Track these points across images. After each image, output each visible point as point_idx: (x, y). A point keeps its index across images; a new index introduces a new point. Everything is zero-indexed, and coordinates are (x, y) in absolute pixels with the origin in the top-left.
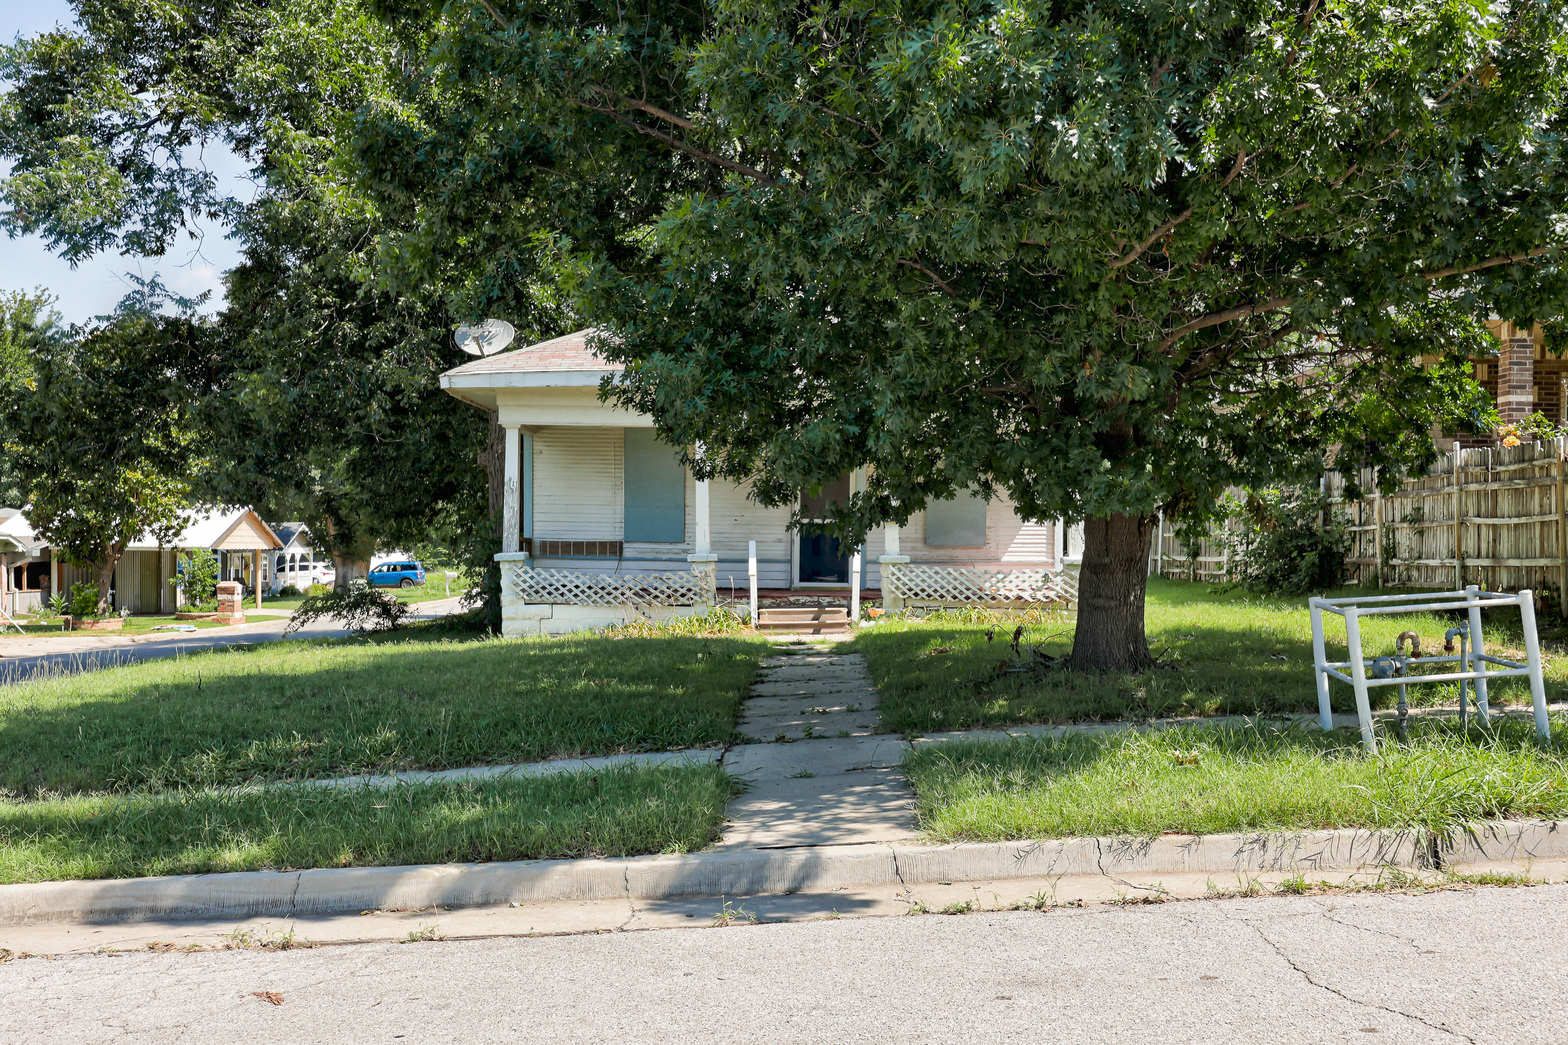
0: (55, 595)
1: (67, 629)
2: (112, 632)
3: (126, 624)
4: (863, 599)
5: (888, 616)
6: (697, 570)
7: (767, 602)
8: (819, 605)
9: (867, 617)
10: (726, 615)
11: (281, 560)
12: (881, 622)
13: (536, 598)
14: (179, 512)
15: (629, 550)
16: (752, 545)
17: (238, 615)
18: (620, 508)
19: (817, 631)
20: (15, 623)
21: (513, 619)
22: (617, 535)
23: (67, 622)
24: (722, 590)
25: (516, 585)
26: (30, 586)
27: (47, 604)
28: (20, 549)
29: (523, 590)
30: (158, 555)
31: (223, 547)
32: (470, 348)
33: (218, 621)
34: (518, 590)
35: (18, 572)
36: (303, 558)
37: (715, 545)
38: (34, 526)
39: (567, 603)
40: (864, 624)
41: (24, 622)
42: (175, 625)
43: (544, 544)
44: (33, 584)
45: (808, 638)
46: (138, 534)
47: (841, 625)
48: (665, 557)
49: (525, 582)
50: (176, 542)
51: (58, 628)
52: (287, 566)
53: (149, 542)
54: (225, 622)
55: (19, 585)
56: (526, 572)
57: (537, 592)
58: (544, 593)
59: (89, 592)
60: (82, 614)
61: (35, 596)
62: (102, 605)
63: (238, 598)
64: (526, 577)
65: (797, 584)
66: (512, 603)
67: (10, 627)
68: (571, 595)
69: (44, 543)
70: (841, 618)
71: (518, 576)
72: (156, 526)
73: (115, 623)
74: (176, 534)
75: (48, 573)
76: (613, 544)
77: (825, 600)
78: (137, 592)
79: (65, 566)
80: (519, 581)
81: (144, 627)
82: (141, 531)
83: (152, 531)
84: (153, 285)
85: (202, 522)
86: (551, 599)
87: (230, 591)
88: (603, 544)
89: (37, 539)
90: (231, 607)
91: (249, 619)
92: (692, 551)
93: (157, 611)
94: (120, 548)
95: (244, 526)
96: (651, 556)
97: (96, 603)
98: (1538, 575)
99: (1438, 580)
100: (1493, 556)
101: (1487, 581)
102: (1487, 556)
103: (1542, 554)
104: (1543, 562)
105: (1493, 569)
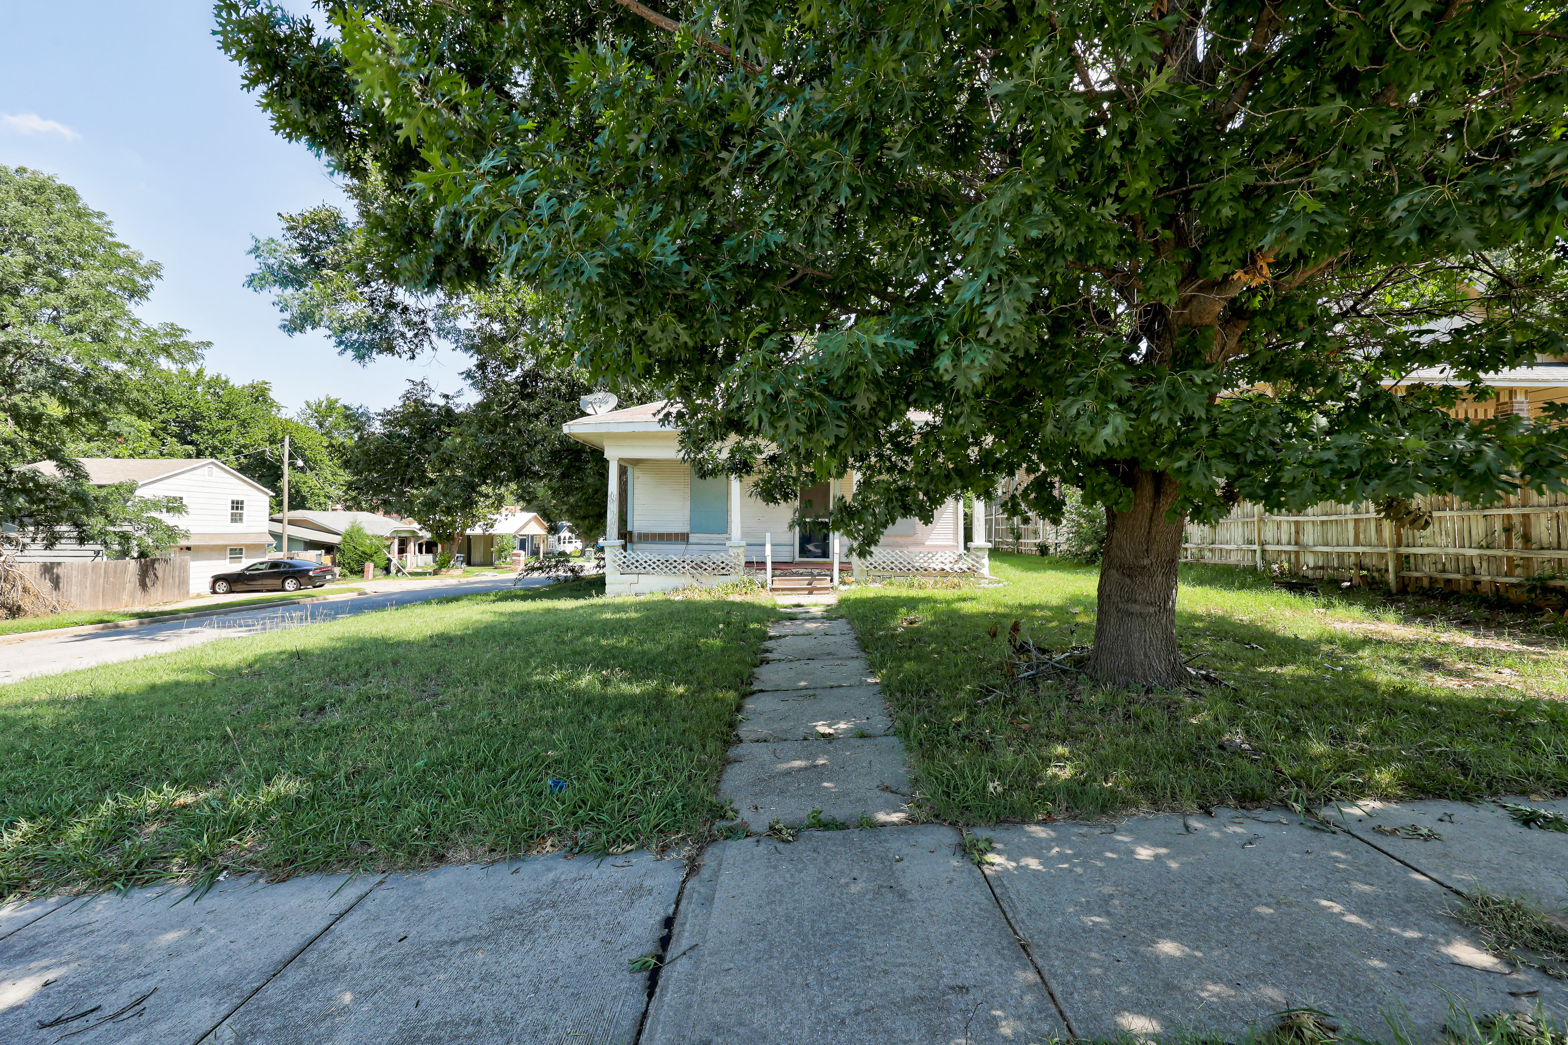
2: (452, 577)
3: (464, 572)
4: (841, 570)
5: (858, 582)
6: (731, 552)
7: (778, 572)
8: (812, 574)
9: (843, 583)
10: (751, 582)
12: (853, 587)
13: (627, 570)
15: (693, 538)
16: (768, 535)
17: (521, 567)
18: (687, 512)
19: (810, 593)
20: (418, 572)
21: (613, 585)
22: (685, 529)
23: (434, 571)
24: (749, 564)
25: (615, 562)
27: (433, 561)
28: (419, 536)
29: (620, 566)
32: (589, 410)
33: (511, 570)
34: (616, 565)
35: (420, 546)
37: (744, 535)
39: (647, 574)
40: (841, 587)
41: (422, 571)
42: (488, 572)
43: (640, 535)
44: (427, 552)
45: (804, 599)
47: (826, 589)
48: (713, 542)
49: (621, 560)
53: (478, 531)
54: (515, 570)
55: (420, 552)
56: (622, 553)
57: (628, 567)
58: (632, 567)
59: (446, 556)
60: (442, 567)
61: (430, 557)
62: (452, 562)
63: (523, 558)
64: (622, 557)
65: (798, 559)
66: (612, 573)
68: (650, 569)
70: (826, 583)
71: (617, 556)
73: (460, 571)
75: (437, 546)
76: (683, 534)
77: (816, 572)
80: (617, 560)
81: (472, 573)
84: (423, 384)
86: (636, 571)
87: (518, 555)
88: (676, 535)
90: (519, 563)
92: (729, 539)
93: (490, 564)
94: (462, 534)
95: (532, 523)
96: (705, 542)
97: (450, 561)
98: (1353, 559)
99: (1233, 559)
100: (1296, 544)
101: (1289, 562)
102: (1289, 544)
103: (1357, 543)
104: (1360, 549)
105: (1297, 553)
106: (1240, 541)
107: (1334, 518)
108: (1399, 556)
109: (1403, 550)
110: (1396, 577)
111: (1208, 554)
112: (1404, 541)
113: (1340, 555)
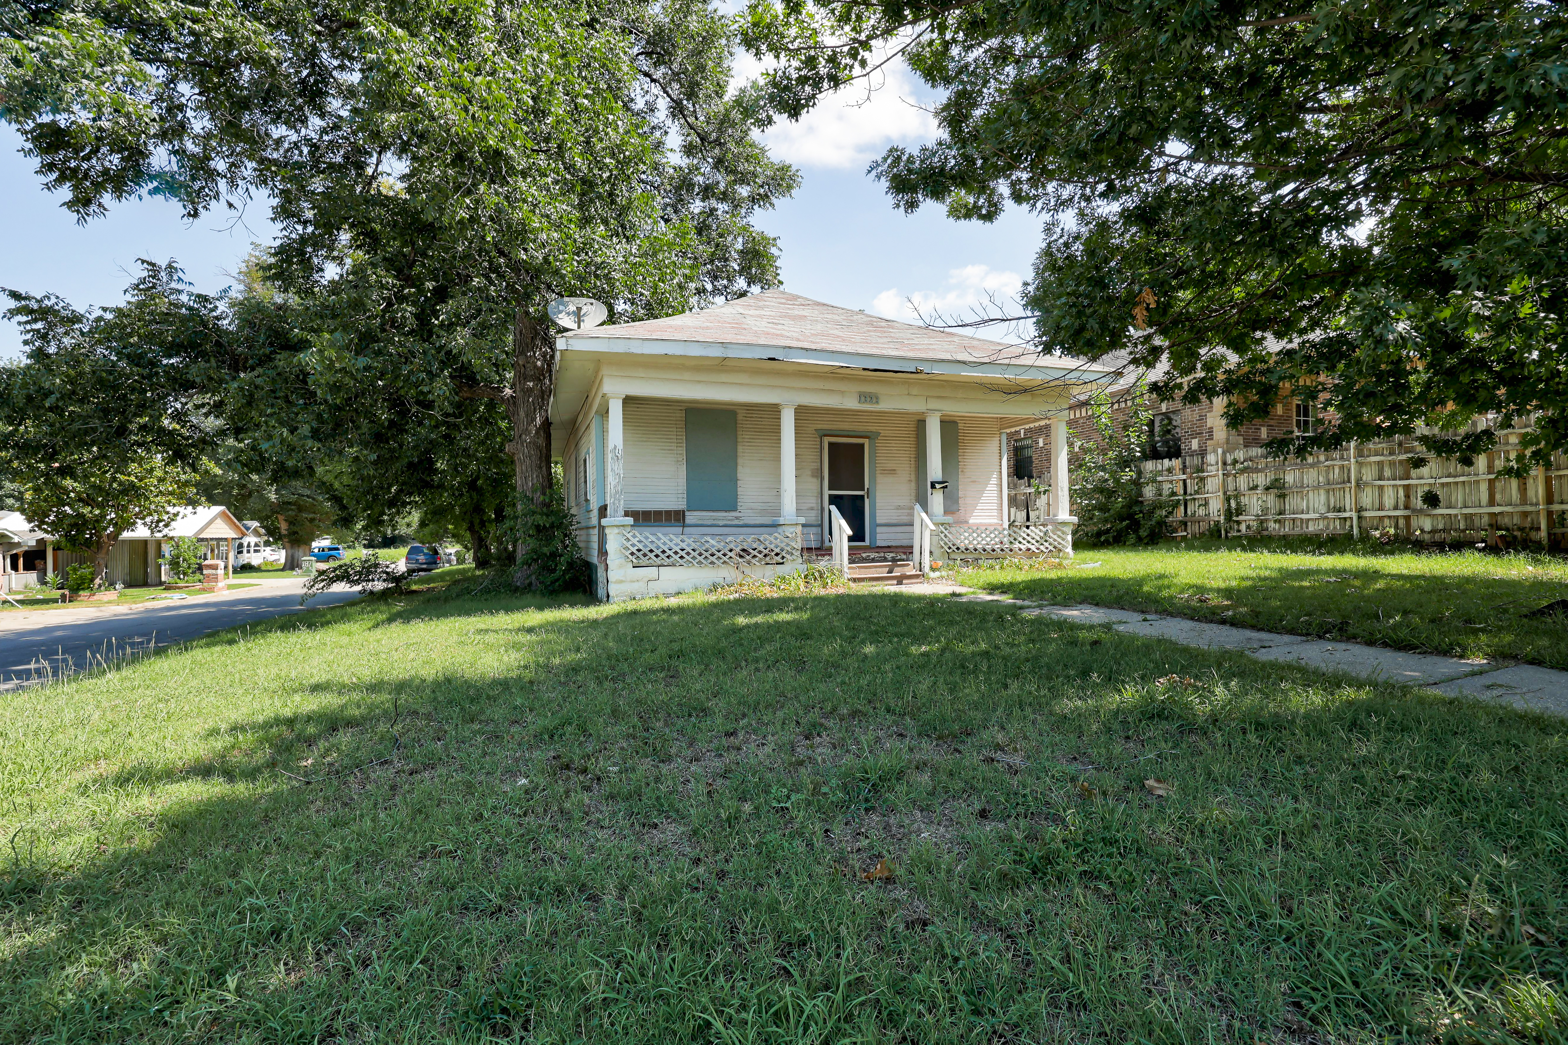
0: (50, 575)
1: (64, 601)
2: (109, 602)
3: (121, 595)
5: (947, 567)
8: (887, 560)
9: (932, 568)
11: (241, 546)
13: (644, 561)
14: (169, 509)
15: (691, 518)
17: (221, 584)
18: (682, 481)
20: (10, 598)
21: (621, 582)
23: (63, 597)
24: (805, 550)
25: (627, 548)
26: (26, 568)
27: (43, 581)
28: (16, 539)
29: (632, 554)
30: (145, 542)
31: (203, 536)
32: (565, 320)
33: (204, 590)
34: (628, 553)
35: (14, 558)
36: (256, 545)
38: (30, 520)
39: (674, 565)
40: (932, 574)
41: (20, 597)
42: (165, 594)
44: (28, 567)
46: (131, 525)
48: (721, 523)
49: (633, 545)
50: (166, 531)
51: (55, 601)
52: (245, 550)
53: (141, 532)
54: (211, 590)
55: (15, 567)
56: (634, 536)
57: (645, 555)
58: (652, 555)
59: (86, 571)
60: (78, 589)
61: (32, 577)
62: (98, 581)
63: (221, 572)
64: (635, 541)
66: (620, 566)
67: (5, 602)
68: (677, 557)
69: (40, 535)
71: (628, 540)
72: (148, 520)
73: (111, 595)
74: (166, 526)
75: (44, 558)
76: (677, 512)
77: (890, 557)
78: (127, 570)
79: (60, 553)
80: (628, 545)
81: (138, 596)
82: (134, 523)
83: (145, 524)
85: (190, 516)
86: (658, 561)
87: (215, 567)
88: (668, 513)
89: (32, 530)
90: (216, 579)
91: (230, 587)
93: (145, 584)
94: (115, 536)
95: (219, 521)
96: (709, 523)
97: (92, 580)
98: (1486, 520)
99: (1312, 528)
100: (1406, 507)
101: (1396, 527)
102: (1396, 508)
103: (1492, 502)
104: (1496, 509)
105: (1407, 518)
106: (1323, 510)
107: (1462, 479)
108: (1550, 514)
109: (1556, 507)
110: (1549, 534)
111: (1272, 525)
112: (1556, 498)
113: (1467, 517)
